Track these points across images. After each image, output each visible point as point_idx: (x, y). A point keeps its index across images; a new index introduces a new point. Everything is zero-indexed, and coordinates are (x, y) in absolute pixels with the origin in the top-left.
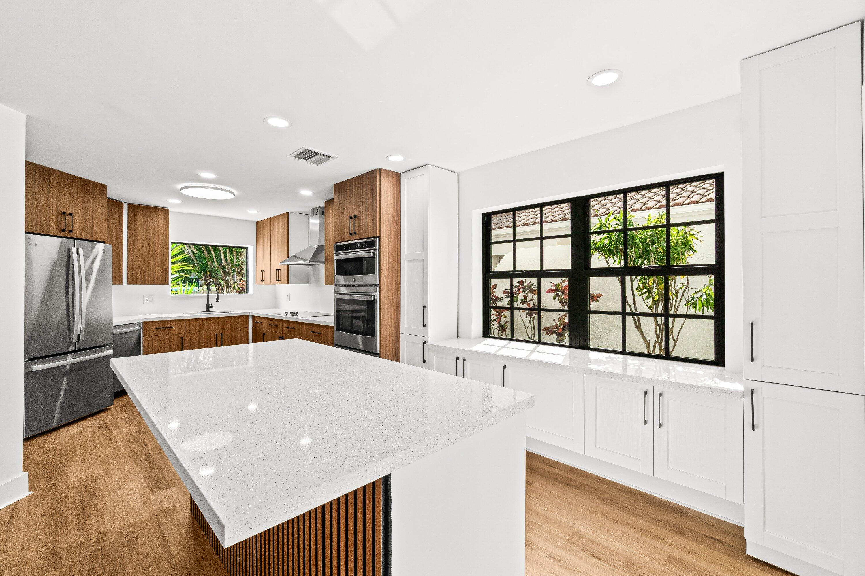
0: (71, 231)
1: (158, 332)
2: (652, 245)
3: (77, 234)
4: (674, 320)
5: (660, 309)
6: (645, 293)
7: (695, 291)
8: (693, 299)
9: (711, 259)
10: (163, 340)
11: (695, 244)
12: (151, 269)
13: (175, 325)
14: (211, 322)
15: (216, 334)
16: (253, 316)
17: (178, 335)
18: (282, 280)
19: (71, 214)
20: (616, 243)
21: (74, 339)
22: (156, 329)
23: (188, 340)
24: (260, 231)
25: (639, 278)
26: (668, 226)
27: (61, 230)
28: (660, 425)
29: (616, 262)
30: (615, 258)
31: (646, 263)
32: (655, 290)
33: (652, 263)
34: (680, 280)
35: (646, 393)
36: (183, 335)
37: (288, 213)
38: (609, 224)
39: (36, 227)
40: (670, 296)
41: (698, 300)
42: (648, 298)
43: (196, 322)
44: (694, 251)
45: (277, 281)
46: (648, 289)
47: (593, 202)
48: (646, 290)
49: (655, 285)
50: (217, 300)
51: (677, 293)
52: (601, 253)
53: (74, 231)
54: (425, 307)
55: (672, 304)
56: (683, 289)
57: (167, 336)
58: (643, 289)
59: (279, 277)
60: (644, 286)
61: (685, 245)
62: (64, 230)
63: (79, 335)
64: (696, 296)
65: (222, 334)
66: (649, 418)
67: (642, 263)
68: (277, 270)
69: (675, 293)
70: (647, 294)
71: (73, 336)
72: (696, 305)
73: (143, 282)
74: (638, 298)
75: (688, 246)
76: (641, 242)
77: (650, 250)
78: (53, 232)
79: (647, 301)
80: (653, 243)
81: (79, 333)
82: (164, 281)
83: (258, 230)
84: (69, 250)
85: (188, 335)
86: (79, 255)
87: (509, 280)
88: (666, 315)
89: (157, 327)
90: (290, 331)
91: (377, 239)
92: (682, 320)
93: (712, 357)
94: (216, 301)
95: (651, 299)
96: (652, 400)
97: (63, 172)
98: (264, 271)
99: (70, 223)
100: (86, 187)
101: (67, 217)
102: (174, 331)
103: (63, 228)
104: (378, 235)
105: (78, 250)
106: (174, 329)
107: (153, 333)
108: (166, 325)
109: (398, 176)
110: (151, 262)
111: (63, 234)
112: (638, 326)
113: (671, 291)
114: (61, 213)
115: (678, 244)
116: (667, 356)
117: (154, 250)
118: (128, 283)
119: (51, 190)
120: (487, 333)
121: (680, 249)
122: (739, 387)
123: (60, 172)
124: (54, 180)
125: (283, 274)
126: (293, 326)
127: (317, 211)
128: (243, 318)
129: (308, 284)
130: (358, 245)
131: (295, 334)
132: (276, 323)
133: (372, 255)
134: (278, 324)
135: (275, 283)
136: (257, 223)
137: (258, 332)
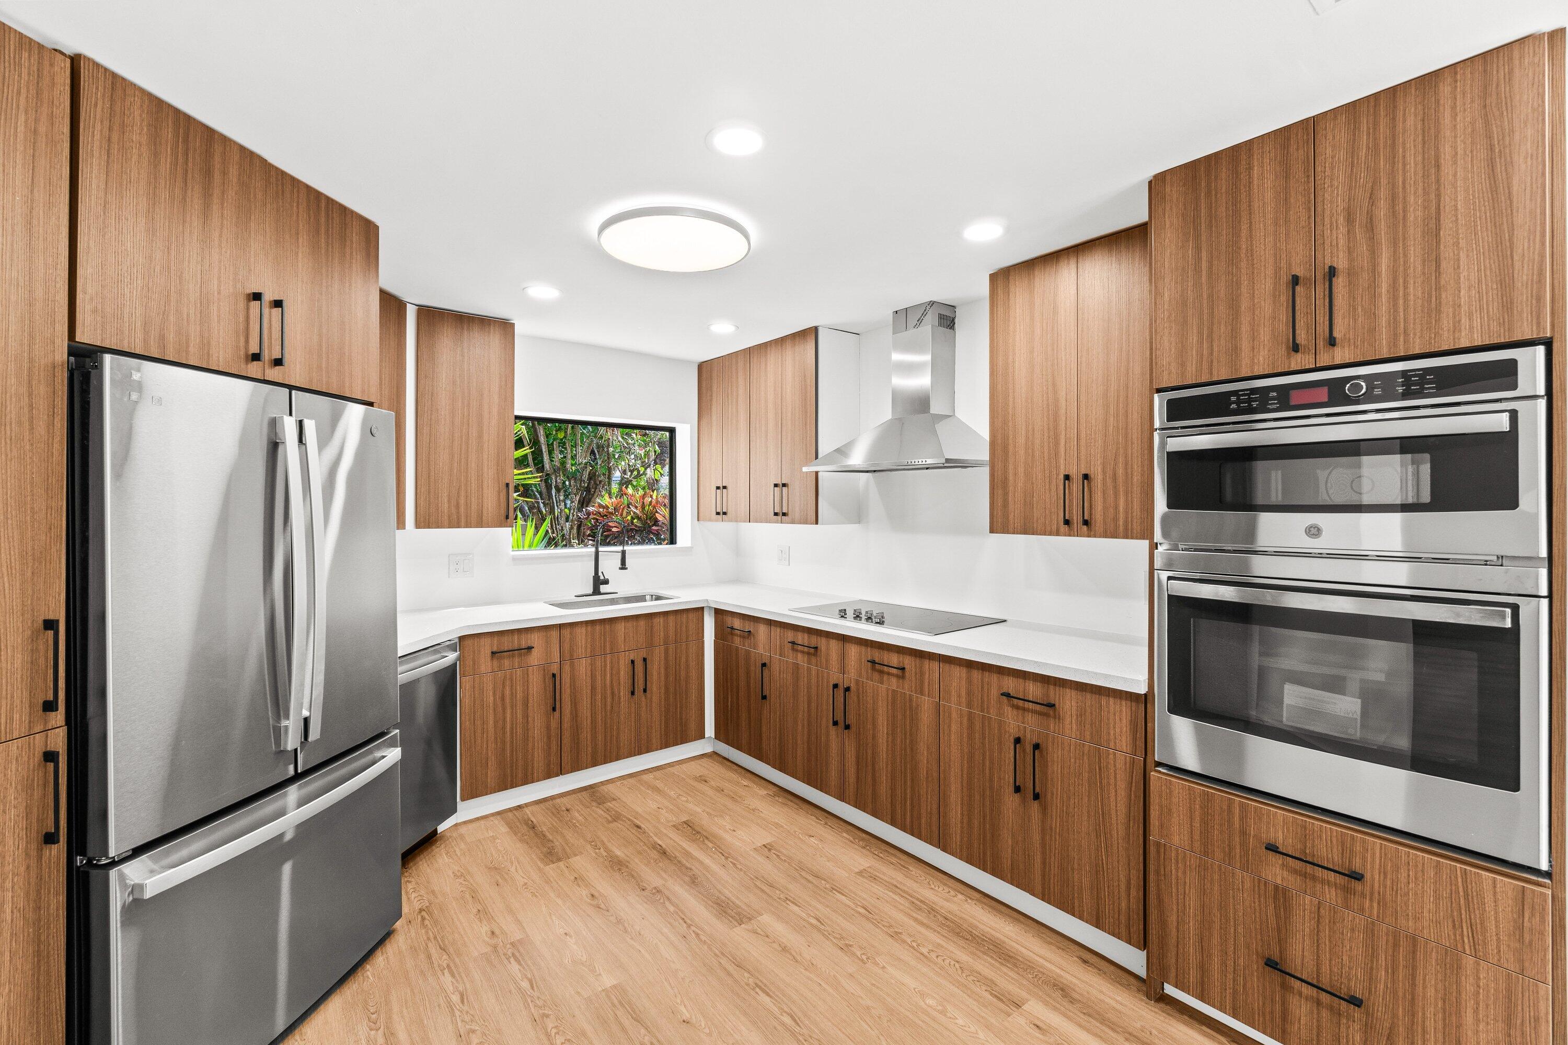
0: (278, 362)
1: (495, 663)
3: (294, 372)
10: (508, 683)
12: (473, 485)
13: (536, 640)
14: (621, 627)
15: (633, 662)
16: (716, 609)
17: (544, 668)
18: (795, 511)
19: (278, 304)
21: (292, 741)
22: (493, 653)
23: (568, 680)
24: (711, 387)
27: (247, 356)
36: (555, 669)
37: (815, 330)
39: (162, 338)
43: (586, 630)
45: (776, 514)
50: (623, 566)
53: (286, 361)
57: (519, 671)
59: (786, 504)
62: (256, 357)
63: (306, 721)
65: (645, 660)
68: (776, 485)
71: (286, 727)
73: (455, 523)
78: (221, 356)
81: (305, 713)
82: (503, 518)
83: (704, 385)
84: (274, 424)
85: (567, 668)
86: (305, 444)
89: (495, 649)
90: (882, 673)
94: (621, 569)
97: (252, 154)
98: (725, 487)
99: (276, 334)
100: (323, 220)
101: (266, 310)
102: (535, 658)
103: (254, 349)
105: (301, 424)
106: (535, 652)
107: (485, 664)
108: (515, 642)
110: (473, 465)
111: (254, 369)
114: (249, 295)
117: (480, 437)
118: (418, 525)
119: (215, 208)
123: (242, 149)
124: (224, 173)
125: (798, 498)
126: (894, 659)
127: (924, 314)
128: (691, 615)
129: (859, 522)
130: (1358, 387)
131: (906, 686)
132: (814, 640)
133: (1501, 423)
134: (822, 643)
135: (767, 521)
136: (701, 366)
137: (737, 655)
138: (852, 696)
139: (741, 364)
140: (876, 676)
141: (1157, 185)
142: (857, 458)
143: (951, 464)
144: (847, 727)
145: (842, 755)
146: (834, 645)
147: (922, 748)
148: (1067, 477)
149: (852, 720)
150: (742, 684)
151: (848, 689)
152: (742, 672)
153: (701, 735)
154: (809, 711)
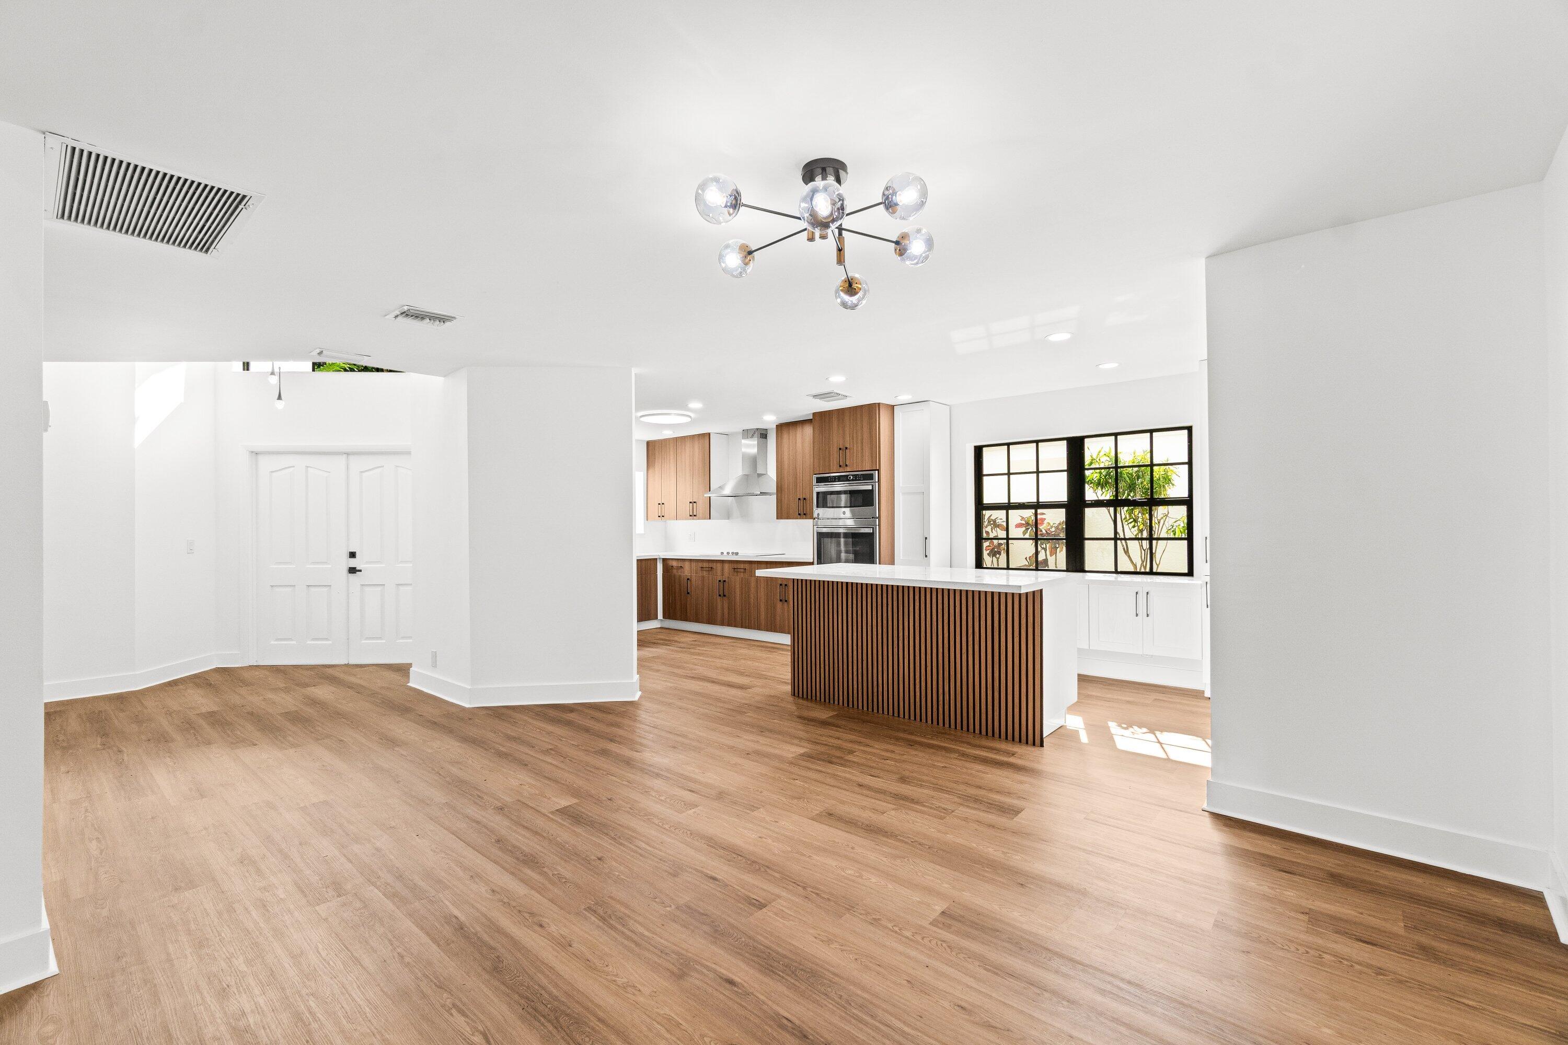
2: (1138, 480)
4: (1157, 543)
5: (1145, 534)
6: (1131, 523)
7: (1174, 520)
8: (1173, 526)
9: (1184, 494)
11: (1173, 477)
16: (663, 558)
18: (700, 513)
20: (1105, 477)
24: (654, 454)
25: (1126, 508)
26: (1152, 465)
28: (1148, 615)
29: (1107, 495)
30: (1104, 490)
31: (1132, 495)
32: (1140, 520)
33: (1138, 496)
34: (1160, 511)
35: (1137, 593)
37: (709, 434)
38: (1100, 460)
40: (1153, 525)
41: (1177, 528)
42: (1134, 527)
44: (1173, 485)
45: (690, 516)
46: (1134, 519)
47: (1086, 440)
48: (1132, 520)
49: (1140, 515)
51: (1159, 522)
52: (1090, 485)
54: (926, 538)
55: (1155, 532)
56: (1164, 518)
58: (1129, 519)
59: (695, 511)
60: (1130, 516)
61: (1166, 480)
64: (1175, 524)
66: (1140, 612)
67: (1129, 495)
68: (690, 502)
69: (1157, 522)
70: (1133, 524)
72: (1175, 532)
74: (1126, 527)
75: (1167, 480)
76: (1128, 477)
77: (1135, 483)
79: (1133, 530)
80: (1138, 477)
83: (650, 452)
87: (1005, 511)
88: (1151, 539)
90: (737, 572)
91: (877, 472)
92: (1165, 542)
93: (1186, 571)
95: (1136, 528)
96: (1142, 598)
98: (663, 504)
104: (878, 468)
109: (892, 408)
112: (1126, 552)
113: (1155, 520)
115: (1159, 479)
116: (1151, 573)
120: (979, 564)
121: (1161, 483)
122: (1200, 582)
125: (701, 508)
126: (742, 566)
127: (754, 433)
128: (652, 562)
129: (729, 519)
130: (850, 477)
131: (747, 575)
132: (711, 565)
133: (870, 487)
134: (714, 565)
135: (686, 519)
136: (648, 443)
137: (674, 578)
138: (726, 584)
139: (671, 445)
140: (735, 574)
141: (814, 414)
142: (727, 491)
143: (762, 494)
144: (725, 596)
145: (723, 609)
146: (719, 565)
147: (752, 596)
148: (799, 499)
149: (726, 593)
150: (677, 590)
151: (725, 581)
152: (677, 586)
153: (656, 618)
154: (709, 594)
